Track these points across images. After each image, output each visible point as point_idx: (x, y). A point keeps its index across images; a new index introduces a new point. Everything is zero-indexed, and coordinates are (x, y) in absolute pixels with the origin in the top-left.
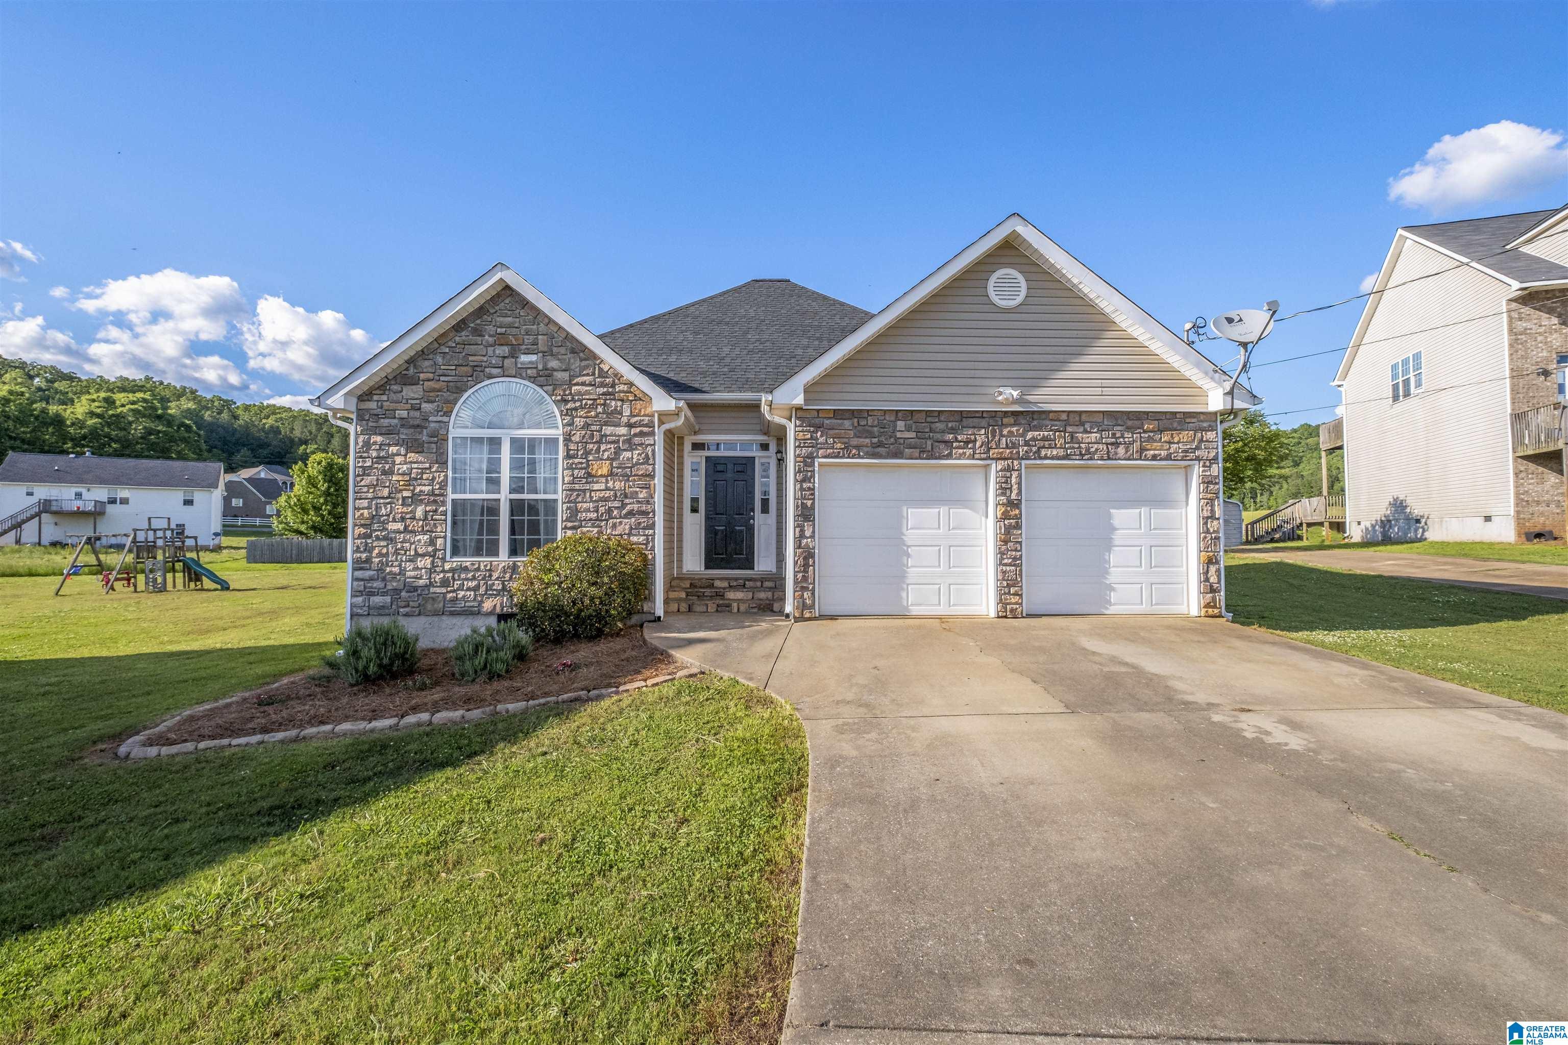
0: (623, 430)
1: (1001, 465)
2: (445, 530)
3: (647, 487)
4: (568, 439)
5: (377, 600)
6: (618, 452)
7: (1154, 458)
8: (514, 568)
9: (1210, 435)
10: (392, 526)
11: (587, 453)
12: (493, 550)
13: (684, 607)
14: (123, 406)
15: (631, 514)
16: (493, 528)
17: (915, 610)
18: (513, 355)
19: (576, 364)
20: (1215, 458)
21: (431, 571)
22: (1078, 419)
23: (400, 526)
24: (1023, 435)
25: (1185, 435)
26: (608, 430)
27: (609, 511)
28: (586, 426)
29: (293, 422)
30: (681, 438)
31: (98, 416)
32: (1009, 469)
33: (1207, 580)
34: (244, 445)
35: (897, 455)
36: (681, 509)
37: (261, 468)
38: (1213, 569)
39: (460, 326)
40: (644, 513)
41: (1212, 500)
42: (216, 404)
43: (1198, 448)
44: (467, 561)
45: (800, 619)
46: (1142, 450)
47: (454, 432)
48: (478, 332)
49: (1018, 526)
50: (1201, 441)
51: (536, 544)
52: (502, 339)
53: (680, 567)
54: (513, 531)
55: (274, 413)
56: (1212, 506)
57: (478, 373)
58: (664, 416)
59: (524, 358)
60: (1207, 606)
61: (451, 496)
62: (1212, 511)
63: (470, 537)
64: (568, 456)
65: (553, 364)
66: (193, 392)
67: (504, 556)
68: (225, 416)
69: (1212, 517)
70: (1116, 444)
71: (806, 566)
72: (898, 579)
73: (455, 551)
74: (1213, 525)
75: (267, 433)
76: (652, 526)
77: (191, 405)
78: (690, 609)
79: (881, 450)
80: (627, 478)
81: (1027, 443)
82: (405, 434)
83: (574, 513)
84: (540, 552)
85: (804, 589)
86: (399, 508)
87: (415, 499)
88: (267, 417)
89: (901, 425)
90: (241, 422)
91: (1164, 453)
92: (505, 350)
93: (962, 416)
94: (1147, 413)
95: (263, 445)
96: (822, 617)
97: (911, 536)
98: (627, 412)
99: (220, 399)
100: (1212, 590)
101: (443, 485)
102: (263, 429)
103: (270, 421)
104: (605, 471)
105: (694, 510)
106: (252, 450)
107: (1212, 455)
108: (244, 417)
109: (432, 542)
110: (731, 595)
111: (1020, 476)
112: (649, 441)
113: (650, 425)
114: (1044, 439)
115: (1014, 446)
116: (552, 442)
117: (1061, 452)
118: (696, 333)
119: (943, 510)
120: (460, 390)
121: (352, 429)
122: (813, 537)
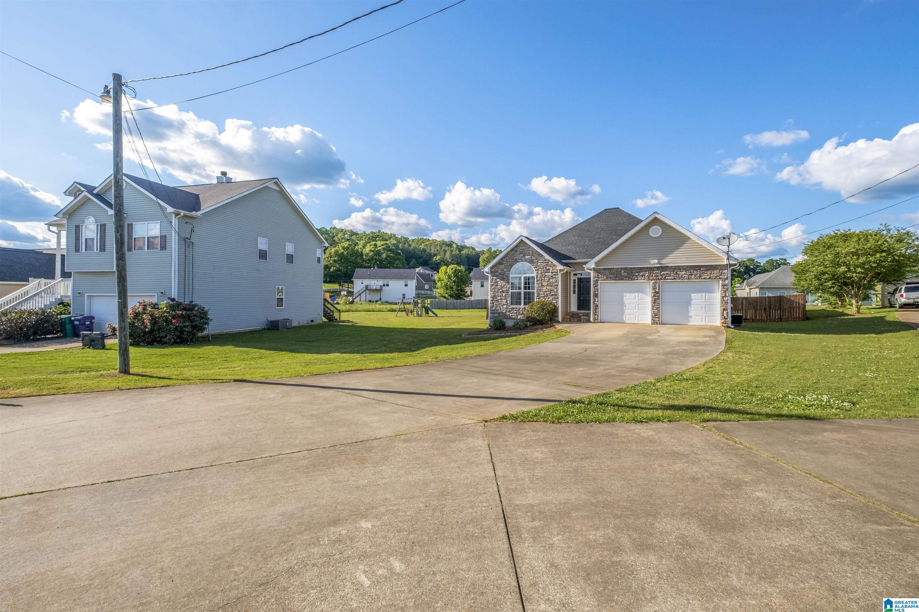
0: (550, 274)
1: (653, 281)
2: (509, 299)
3: (556, 288)
4: (537, 277)
5: (495, 315)
6: (549, 279)
7: (705, 279)
8: (525, 308)
9: (725, 271)
10: (498, 298)
11: (542, 280)
12: (520, 304)
13: (568, 320)
14: (380, 246)
15: (552, 295)
16: (520, 298)
17: (627, 322)
18: (524, 256)
19: (539, 258)
20: (727, 278)
21: (506, 309)
22: (679, 268)
23: (500, 298)
24: (660, 273)
25: (716, 271)
26: (547, 274)
27: (547, 294)
28: (541, 273)
29: (431, 246)
30: (570, 273)
31: (373, 251)
32: (656, 283)
33: (723, 315)
34: (413, 258)
35: (622, 279)
36: (570, 293)
37: (420, 268)
38: (725, 312)
39: (512, 250)
40: (556, 295)
41: (725, 291)
42: (403, 240)
43: (720, 275)
44: (514, 306)
45: (594, 322)
46: (700, 276)
47: (511, 276)
48: (516, 251)
49: (658, 299)
50: (722, 273)
51: (530, 302)
52: (521, 253)
53: (570, 309)
54: (524, 300)
55: (423, 242)
56: (726, 293)
57: (516, 261)
58: (561, 270)
59: (527, 257)
60: (723, 323)
61: (510, 291)
62: (726, 294)
63: (515, 301)
64: (537, 281)
65: (533, 258)
66: (394, 235)
67: (522, 306)
68: (406, 245)
69: (725, 296)
70: (691, 275)
71: (596, 309)
72: (622, 312)
73: (512, 304)
74: (725, 299)
75: (422, 252)
76: (558, 298)
77: (394, 242)
78: (570, 321)
79: (617, 278)
80: (551, 286)
81: (661, 275)
82: (500, 276)
83: (539, 295)
84: (530, 304)
85: (595, 315)
86: (499, 294)
87: (503, 292)
88: (421, 244)
89: (623, 271)
90: (412, 247)
91: (708, 277)
92: (522, 255)
93: (641, 269)
94: (702, 265)
95: (420, 258)
96: (601, 322)
97: (626, 301)
98: (551, 269)
99: (404, 238)
100: (725, 318)
101: (509, 288)
102: (420, 251)
103: (422, 246)
104: (546, 284)
105: (574, 293)
106: (417, 260)
107: (726, 277)
108: (413, 245)
109: (507, 302)
110: (583, 317)
111: (659, 285)
112: (557, 276)
113: (557, 272)
114: (667, 274)
115: (657, 276)
116: (533, 277)
117: (673, 278)
118: (579, 236)
119: (637, 294)
120: (512, 265)
121: (489, 275)
122: (598, 301)
